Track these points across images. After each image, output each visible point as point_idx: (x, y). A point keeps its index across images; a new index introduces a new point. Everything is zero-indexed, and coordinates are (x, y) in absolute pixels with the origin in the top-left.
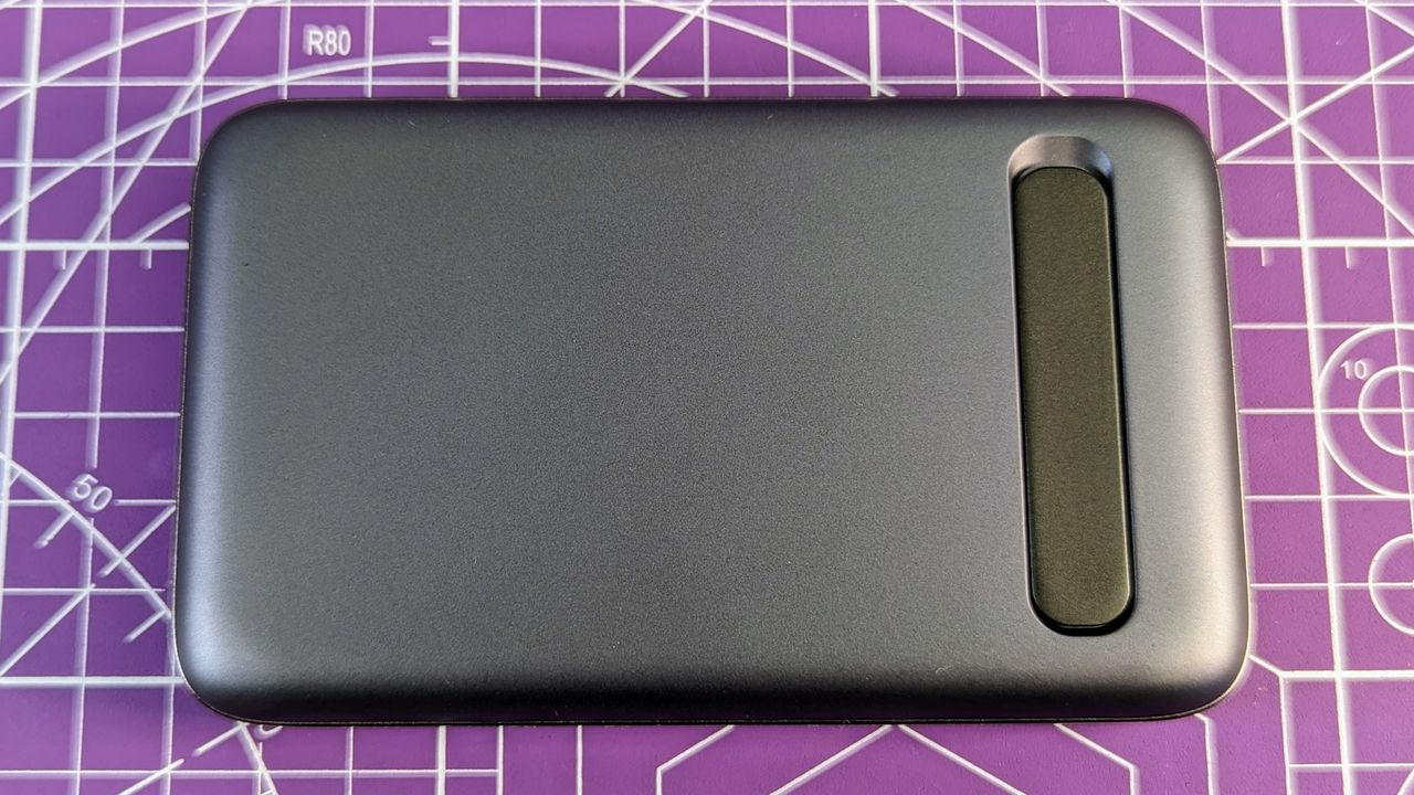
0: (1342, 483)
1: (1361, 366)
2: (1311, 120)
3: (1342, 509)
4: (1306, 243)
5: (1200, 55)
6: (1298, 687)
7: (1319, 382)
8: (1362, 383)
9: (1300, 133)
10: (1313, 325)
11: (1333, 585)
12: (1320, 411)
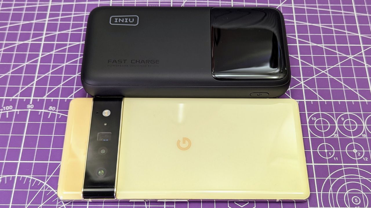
1: (314, 118)
3: (312, 139)
7: (308, 121)
10: (306, 112)
11: (311, 151)
12: (308, 125)
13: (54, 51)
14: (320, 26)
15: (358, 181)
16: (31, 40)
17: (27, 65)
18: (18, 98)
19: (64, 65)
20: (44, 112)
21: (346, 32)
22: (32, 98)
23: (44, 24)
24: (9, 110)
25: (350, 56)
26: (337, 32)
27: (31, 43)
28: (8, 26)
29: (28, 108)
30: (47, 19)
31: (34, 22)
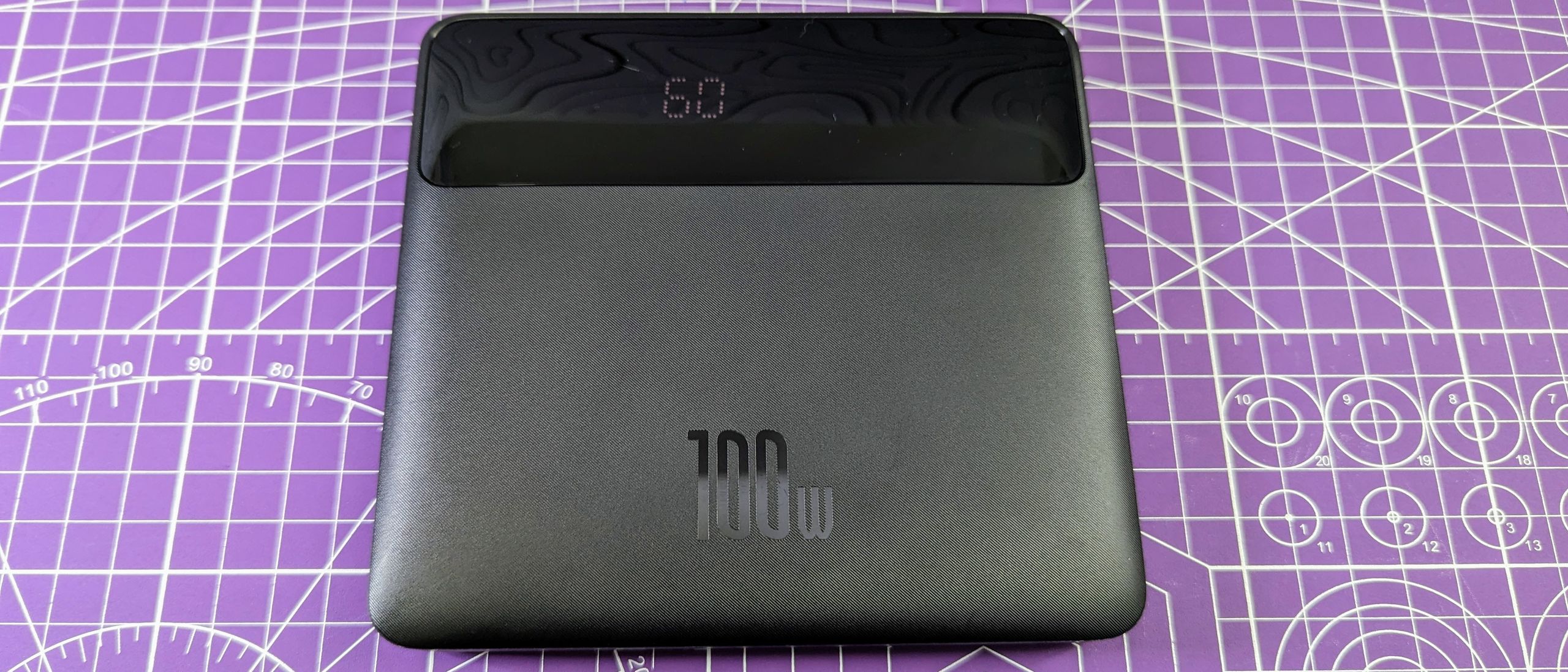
0: (1238, 461)
1: (1247, 398)
2: (1210, 267)
3: (1239, 476)
4: (1210, 331)
5: (1143, 232)
6: (1218, 574)
7: (1222, 407)
8: (1248, 407)
9: (1203, 273)
10: (1217, 376)
11: (1237, 518)
12: (1224, 422)
13: (283, 155)
14: (1259, 57)
15: (1407, 626)
16: (194, 113)
17: (181, 207)
18: (154, 332)
19: (322, 204)
20: (252, 385)
21: (1354, 76)
22: (204, 332)
23: (241, 53)
24: (121, 378)
25: (1370, 167)
26: (1319, 78)
27: (195, 127)
28: (108, 62)
29: (191, 369)
30: (253, 34)
31: (204, 45)
